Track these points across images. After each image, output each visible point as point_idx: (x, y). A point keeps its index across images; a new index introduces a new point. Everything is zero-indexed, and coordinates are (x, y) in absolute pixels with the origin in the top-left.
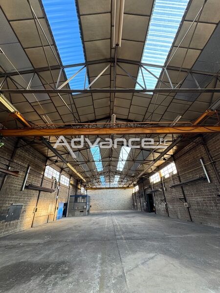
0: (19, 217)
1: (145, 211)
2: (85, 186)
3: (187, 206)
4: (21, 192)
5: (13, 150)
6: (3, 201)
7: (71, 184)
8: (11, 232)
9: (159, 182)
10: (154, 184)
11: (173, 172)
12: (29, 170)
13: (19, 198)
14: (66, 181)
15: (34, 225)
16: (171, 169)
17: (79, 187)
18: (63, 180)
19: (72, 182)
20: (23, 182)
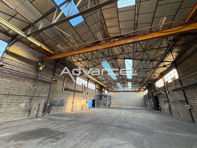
0: (63, 105)
1: (153, 109)
2: (108, 90)
3: (189, 108)
4: (63, 92)
5: (54, 69)
6: (53, 96)
7: (97, 88)
8: (60, 112)
9: (163, 86)
10: (159, 89)
11: (175, 77)
12: (65, 80)
13: (62, 95)
14: (93, 87)
15: (73, 110)
16: (173, 74)
17: (103, 90)
18: (90, 86)
19: (97, 87)
20: (63, 86)
